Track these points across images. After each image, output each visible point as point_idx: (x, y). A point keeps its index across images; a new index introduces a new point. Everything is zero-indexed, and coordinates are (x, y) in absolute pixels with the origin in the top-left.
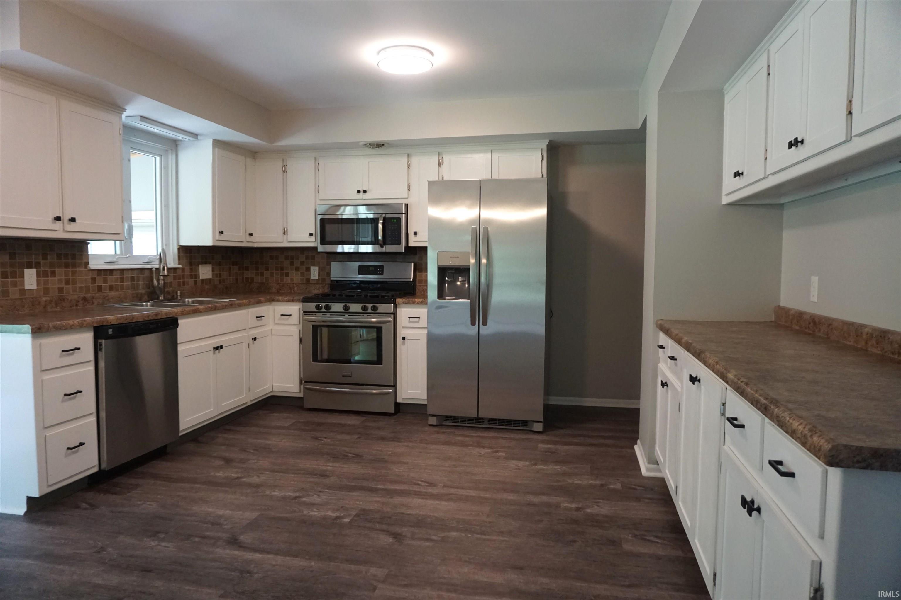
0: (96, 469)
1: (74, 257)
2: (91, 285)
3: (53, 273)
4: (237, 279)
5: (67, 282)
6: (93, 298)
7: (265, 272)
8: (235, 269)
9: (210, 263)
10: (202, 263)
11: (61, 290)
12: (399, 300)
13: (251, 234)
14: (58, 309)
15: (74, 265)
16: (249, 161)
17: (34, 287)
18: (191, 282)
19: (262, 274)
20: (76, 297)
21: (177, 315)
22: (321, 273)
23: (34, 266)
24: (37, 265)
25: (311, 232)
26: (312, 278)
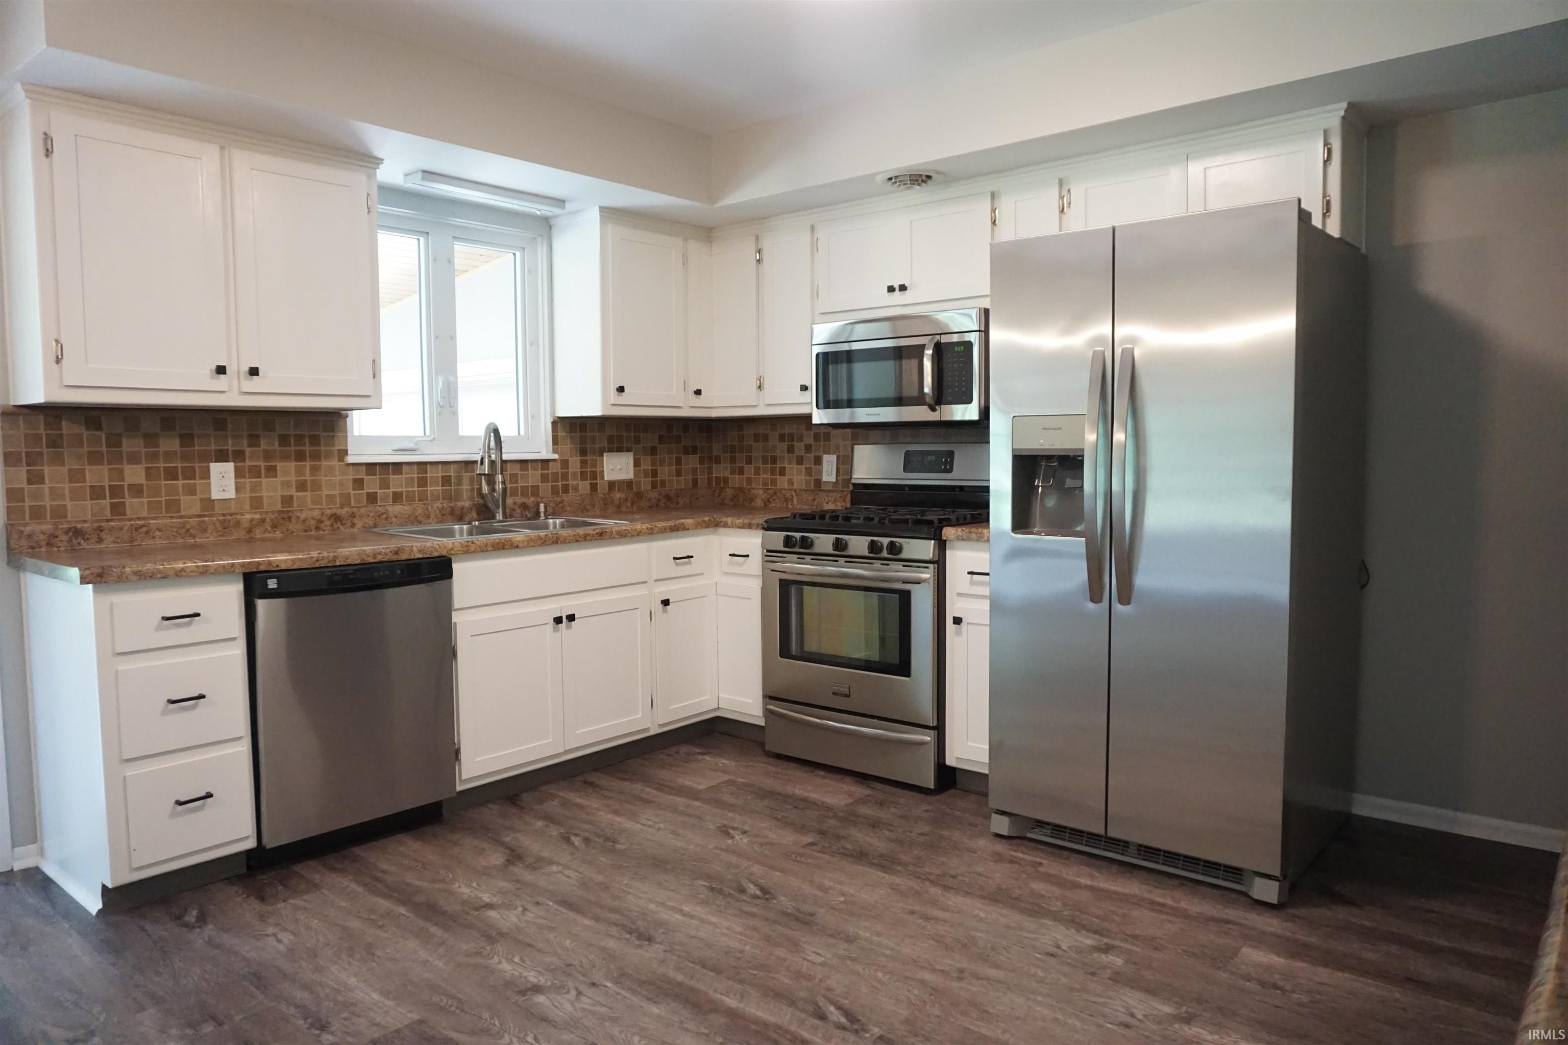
0: (251, 844)
1: (315, 440)
2: (352, 492)
3: (271, 471)
4: (695, 482)
5: (302, 486)
6: (353, 515)
7: (746, 467)
8: (691, 461)
9: (628, 450)
10: (611, 450)
11: (287, 500)
12: (949, 532)
13: (698, 392)
14: (278, 534)
15: (316, 456)
17: (231, 494)
18: (584, 486)
19: (741, 471)
20: (316, 513)
22: (841, 466)
23: (230, 458)
24: (238, 456)
25: (803, 384)
26: (825, 478)
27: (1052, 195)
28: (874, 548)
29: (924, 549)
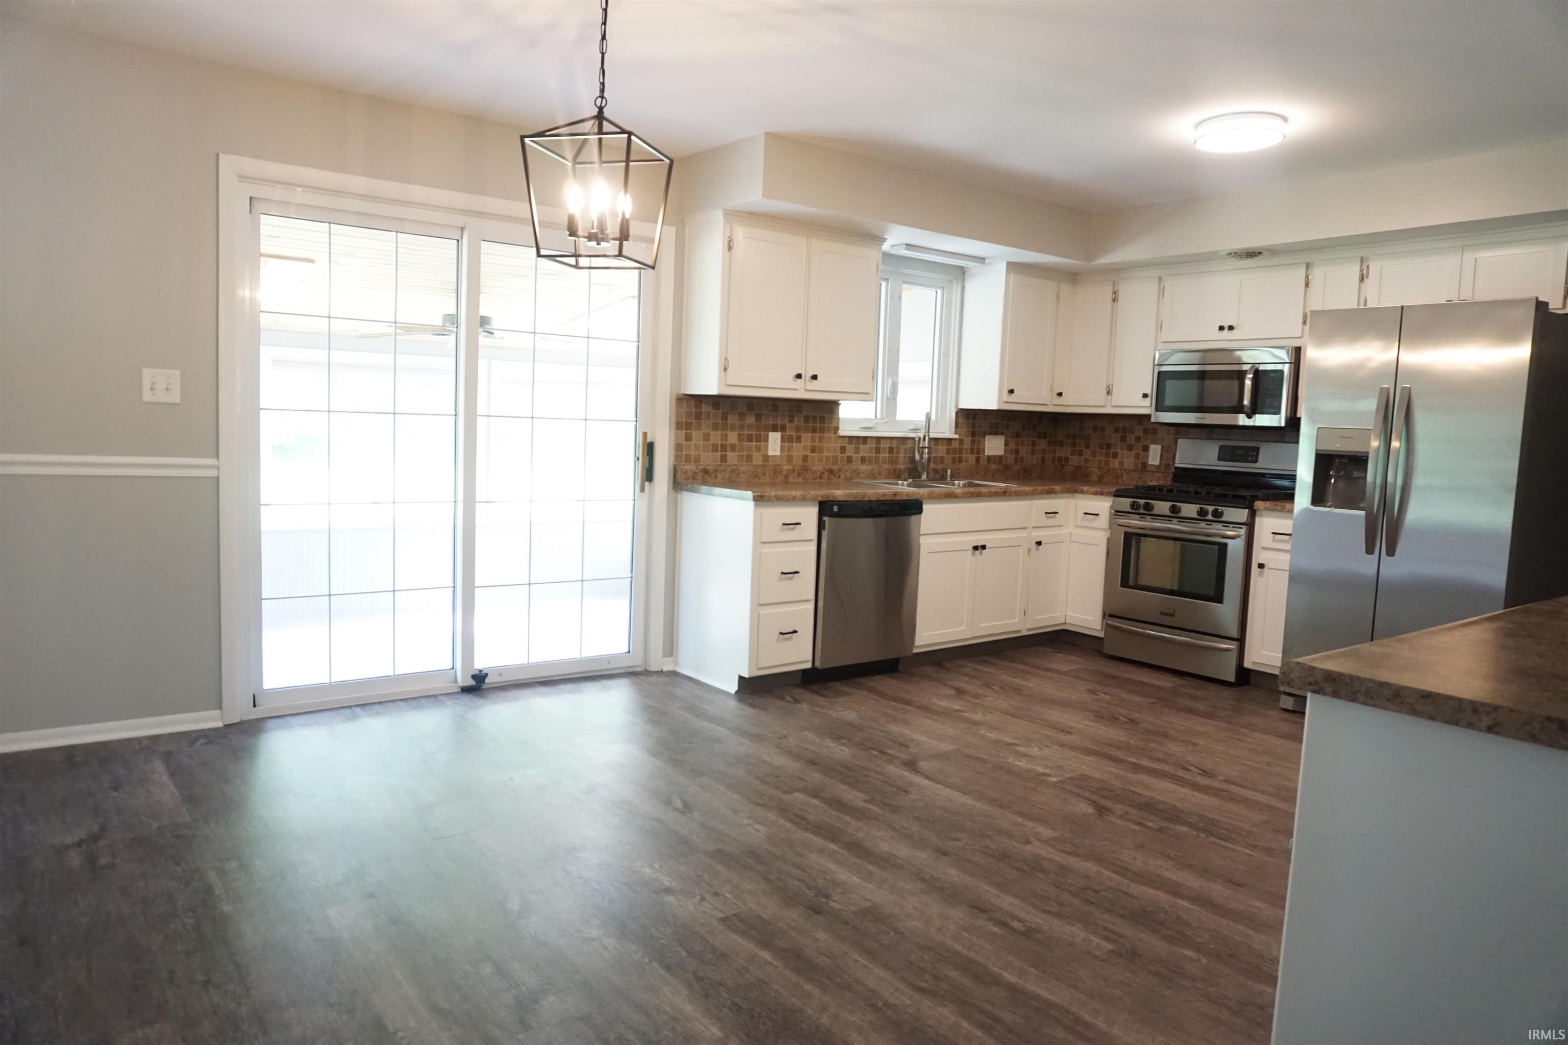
0: (808, 665)
1: (822, 420)
2: (840, 455)
3: (799, 439)
4: (1043, 459)
5: (813, 450)
6: (840, 470)
7: (1085, 450)
8: (1042, 444)
9: (1002, 434)
10: (991, 434)
11: (805, 458)
12: (1258, 504)
13: (1060, 394)
14: (800, 480)
15: (822, 431)
16: (1064, 287)
17: (778, 453)
18: (972, 458)
19: (1080, 454)
20: (821, 468)
21: (923, 497)
22: (1164, 454)
23: (779, 430)
24: (783, 429)
25: (1145, 392)
26: (1150, 462)
27: (1354, 270)
28: (1202, 513)
29: (1241, 515)
